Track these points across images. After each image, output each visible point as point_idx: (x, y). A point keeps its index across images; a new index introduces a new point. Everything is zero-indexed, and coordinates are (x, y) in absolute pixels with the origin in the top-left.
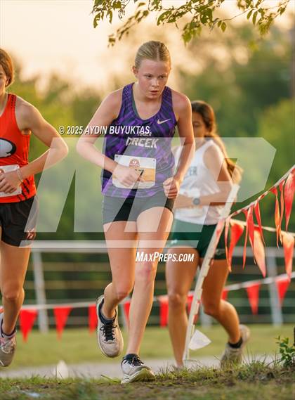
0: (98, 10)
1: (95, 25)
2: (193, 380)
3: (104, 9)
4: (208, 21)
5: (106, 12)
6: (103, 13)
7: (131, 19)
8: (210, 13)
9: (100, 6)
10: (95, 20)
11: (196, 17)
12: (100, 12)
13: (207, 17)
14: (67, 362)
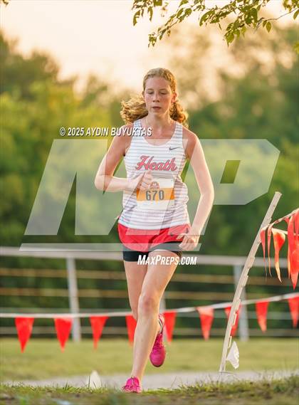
0: (138, 7)
1: (135, 22)
2: (229, 392)
3: (145, 6)
4: (253, 21)
5: (146, 9)
6: (143, 10)
7: (172, 17)
8: (255, 13)
9: (141, 3)
10: (135, 18)
11: (240, 17)
12: (140, 9)
13: (252, 17)
14: (100, 372)
